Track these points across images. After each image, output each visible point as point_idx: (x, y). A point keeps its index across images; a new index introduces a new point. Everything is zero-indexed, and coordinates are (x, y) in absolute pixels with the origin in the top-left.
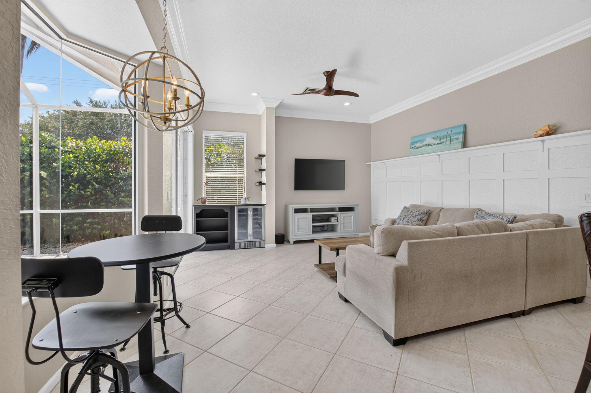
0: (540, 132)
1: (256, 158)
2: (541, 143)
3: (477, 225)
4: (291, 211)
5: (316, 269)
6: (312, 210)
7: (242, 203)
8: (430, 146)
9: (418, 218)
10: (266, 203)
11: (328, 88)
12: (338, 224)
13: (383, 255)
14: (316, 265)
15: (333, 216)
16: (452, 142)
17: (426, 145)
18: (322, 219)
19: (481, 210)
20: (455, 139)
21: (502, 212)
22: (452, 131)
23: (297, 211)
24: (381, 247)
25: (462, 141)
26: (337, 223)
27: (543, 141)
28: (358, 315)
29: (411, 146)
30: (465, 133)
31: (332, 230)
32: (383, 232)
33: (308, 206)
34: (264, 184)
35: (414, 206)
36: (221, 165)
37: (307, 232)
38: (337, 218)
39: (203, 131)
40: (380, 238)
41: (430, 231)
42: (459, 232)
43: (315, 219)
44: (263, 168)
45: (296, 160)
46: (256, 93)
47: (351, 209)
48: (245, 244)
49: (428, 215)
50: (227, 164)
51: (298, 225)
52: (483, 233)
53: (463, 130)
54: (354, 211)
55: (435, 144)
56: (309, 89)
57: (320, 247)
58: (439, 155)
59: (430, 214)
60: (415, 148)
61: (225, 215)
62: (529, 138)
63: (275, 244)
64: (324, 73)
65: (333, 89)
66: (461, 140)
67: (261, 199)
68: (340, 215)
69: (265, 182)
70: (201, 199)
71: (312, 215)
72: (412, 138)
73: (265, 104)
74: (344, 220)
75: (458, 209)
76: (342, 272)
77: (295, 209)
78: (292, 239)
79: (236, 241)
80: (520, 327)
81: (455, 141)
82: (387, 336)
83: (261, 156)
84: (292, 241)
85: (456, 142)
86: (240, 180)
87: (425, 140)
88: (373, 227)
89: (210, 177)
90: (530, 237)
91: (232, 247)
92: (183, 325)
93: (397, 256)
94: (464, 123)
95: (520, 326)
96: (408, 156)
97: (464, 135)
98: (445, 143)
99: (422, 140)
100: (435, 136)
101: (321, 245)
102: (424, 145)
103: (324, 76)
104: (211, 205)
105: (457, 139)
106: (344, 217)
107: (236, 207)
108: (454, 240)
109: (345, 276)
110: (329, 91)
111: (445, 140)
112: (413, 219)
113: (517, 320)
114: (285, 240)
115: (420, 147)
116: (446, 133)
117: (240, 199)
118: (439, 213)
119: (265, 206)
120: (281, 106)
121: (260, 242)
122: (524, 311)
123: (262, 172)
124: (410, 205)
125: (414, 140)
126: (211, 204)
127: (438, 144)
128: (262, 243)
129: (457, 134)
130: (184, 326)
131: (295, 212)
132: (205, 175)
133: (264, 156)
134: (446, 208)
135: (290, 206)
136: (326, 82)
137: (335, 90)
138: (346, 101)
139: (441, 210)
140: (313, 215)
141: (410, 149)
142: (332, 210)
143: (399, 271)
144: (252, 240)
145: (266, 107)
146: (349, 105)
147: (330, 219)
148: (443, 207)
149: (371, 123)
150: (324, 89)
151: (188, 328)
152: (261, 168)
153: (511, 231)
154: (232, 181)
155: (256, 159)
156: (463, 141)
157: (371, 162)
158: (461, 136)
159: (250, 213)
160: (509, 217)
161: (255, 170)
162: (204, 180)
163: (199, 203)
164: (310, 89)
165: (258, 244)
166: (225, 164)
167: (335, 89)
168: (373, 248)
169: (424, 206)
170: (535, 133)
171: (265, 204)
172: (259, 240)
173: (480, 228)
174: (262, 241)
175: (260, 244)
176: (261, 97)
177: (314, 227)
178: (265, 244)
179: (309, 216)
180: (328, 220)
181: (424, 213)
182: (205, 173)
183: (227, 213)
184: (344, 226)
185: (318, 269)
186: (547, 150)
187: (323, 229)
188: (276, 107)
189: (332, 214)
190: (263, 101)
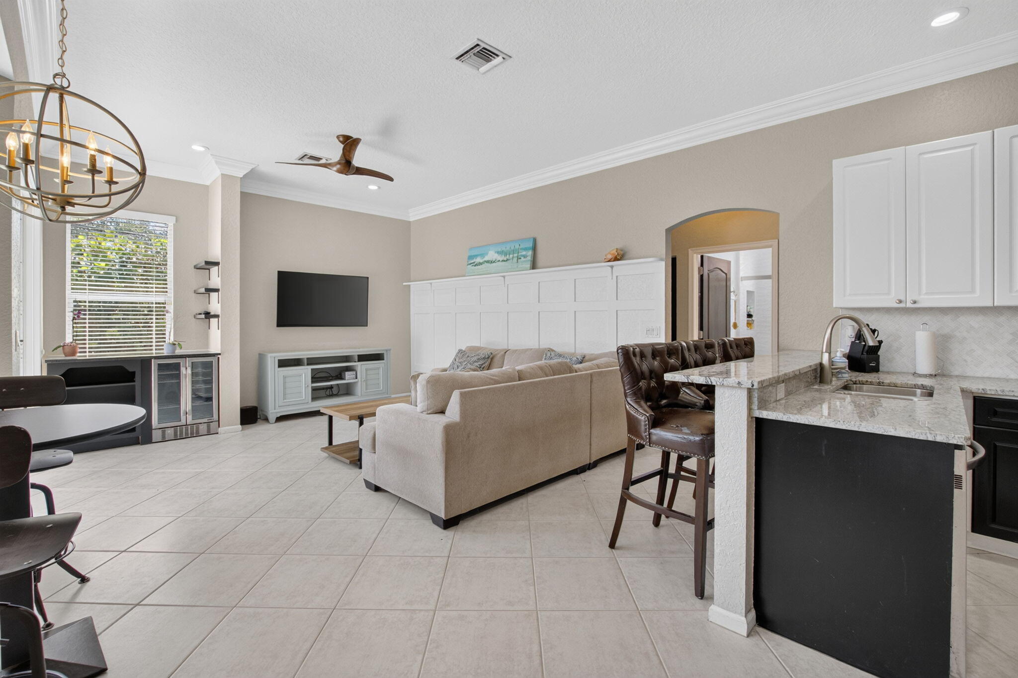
0: (610, 257)
1: (198, 266)
2: (609, 269)
3: (541, 367)
4: (271, 364)
5: (325, 455)
6: (311, 361)
7: (165, 352)
8: (493, 262)
9: (477, 364)
11: (345, 163)
12: (357, 382)
13: (428, 412)
14: (326, 448)
15: (348, 369)
16: (519, 260)
17: (488, 262)
18: (329, 375)
19: (551, 350)
20: (522, 256)
21: (573, 351)
22: (519, 245)
23: (283, 363)
24: (426, 403)
26: (356, 380)
27: (612, 267)
28: (396, 503)
29: (468, 262)
30: (534, 249)
31: (345, 392)
32: (428, 382)
33: (303, 355)
34: (217, 316)
35: (473, 349)
36: (107, 276)
37: (302, 399)
38: (355, 373)
40: (425, 389)
41: (487, 377)
42: (521, 376)
43: (317, 376)
44: (211, 286)
45: (279, 273)
46: (203, 147)
47: (378, 357)
48: (175, 431)
49: (490, 361)
50: (122, 274)
51: (285, 388)
52: (547, 376)
53: (533, 245)
54: (384, 360)
55: (499, 261)
56: (309, 156)
57: (331, 419)
58: (504, 277)
59: (492, 359)
60: (474, 264)
61: (130, 377)
62: (598, 262)
63: (240, 426)
64: (338, 136)
65: (354, 165)
66: (529, 258)
67: (207, 345)
68: (361, 366)
69: (219, 312)
70: (63, 346)
71: (312, 369)
72: (471, 249)
73: (219, 168)
74: (367, 375)
75: (527, 350)
76: (370, 447)
77: (280, 361)
78: (273, 413)
79: (153, 427)
81: (523, 259)
82: (435, 519)
83: (210, 264)
84: (272, 417)
85: (524, 261)
86: (161, 309)
87: (487, 254)
88: (415, 378)
89: (84, 302)
90: (594, 379)
91: (145, 439)
92: (75, 578)
93: (447, 412)
94: (534, 236)
95: (585, 482)
96: (465, 276)
97: (533, 252)
98: (511, 260)
99: (483, 254)
100: (499, 249)
101: (332, 414)
102: (486, 261)
104: (88, 358)
105: (525, 256)
106: (367, 370)
107: (153, 360)
108: (514, 386)
109: (375, 453)
110: (347, 166)
111: (511, 256)
112: (469, 366)
113: (582, 476)
114: (259, 417)
115: (480, 264)
116: (513, 248)
117: (160, 345)
118: (504, 356)
119: (218, 356)
120: (252, 175)
121: (208, 423)
122: (590, 464)
123: (209, 294)
124: (466, 346)
125: (474, 253)
126: (87, 356)
127: (503, 261)
128: (214, 425)
129: (525, 249)
130: (76, 581)
131: (280, 366)
132: (71, 296)
133: (216, 263)
134: (512, 350)
135: (269, 355)
137: (356, 167)
138: (373, 185)
139: (505, 353)
141: (468, 265)
142: (347, 359)
143: (449, 431)
144: (190, 420)
145: (222, 174)
146: (376, 190)
147: (343, 374)
148: (509, 348)
149: (411, 220)
150: (339, 163)
151: (84, 582)
152: (208, 286)
153: (576, 372)
154: (132, 309)
155: (197, 269)
156: (532, 259)
157: (410, 282)
158: (530, 253)
159: (186, 372)
161: (194, 290)
162: (69, 307)
163: (60, 356)
164: (311, 156)
165: (203, 428)
166: (115, 274)
167: (356, 165)
168: (416, 406)
169: (485, 348)
170: (604, 257)
171: (220, 352)
172: (205, 420)
173: (543, 371)
174: (212, 422)
175: (209, 427)
176: (211, 155)
177: (314, 390)
178: (219, 427)
179: (305, 372)
180: (340, 376)
181: (484, 358)
182: (72, 292)
183: (133, 373)
184: (367, 385)
185: (327, 454)
186: (615, 278)
187: (331, 392)
188: (242, 176)
189: (347, 367)
190: (217, 162)
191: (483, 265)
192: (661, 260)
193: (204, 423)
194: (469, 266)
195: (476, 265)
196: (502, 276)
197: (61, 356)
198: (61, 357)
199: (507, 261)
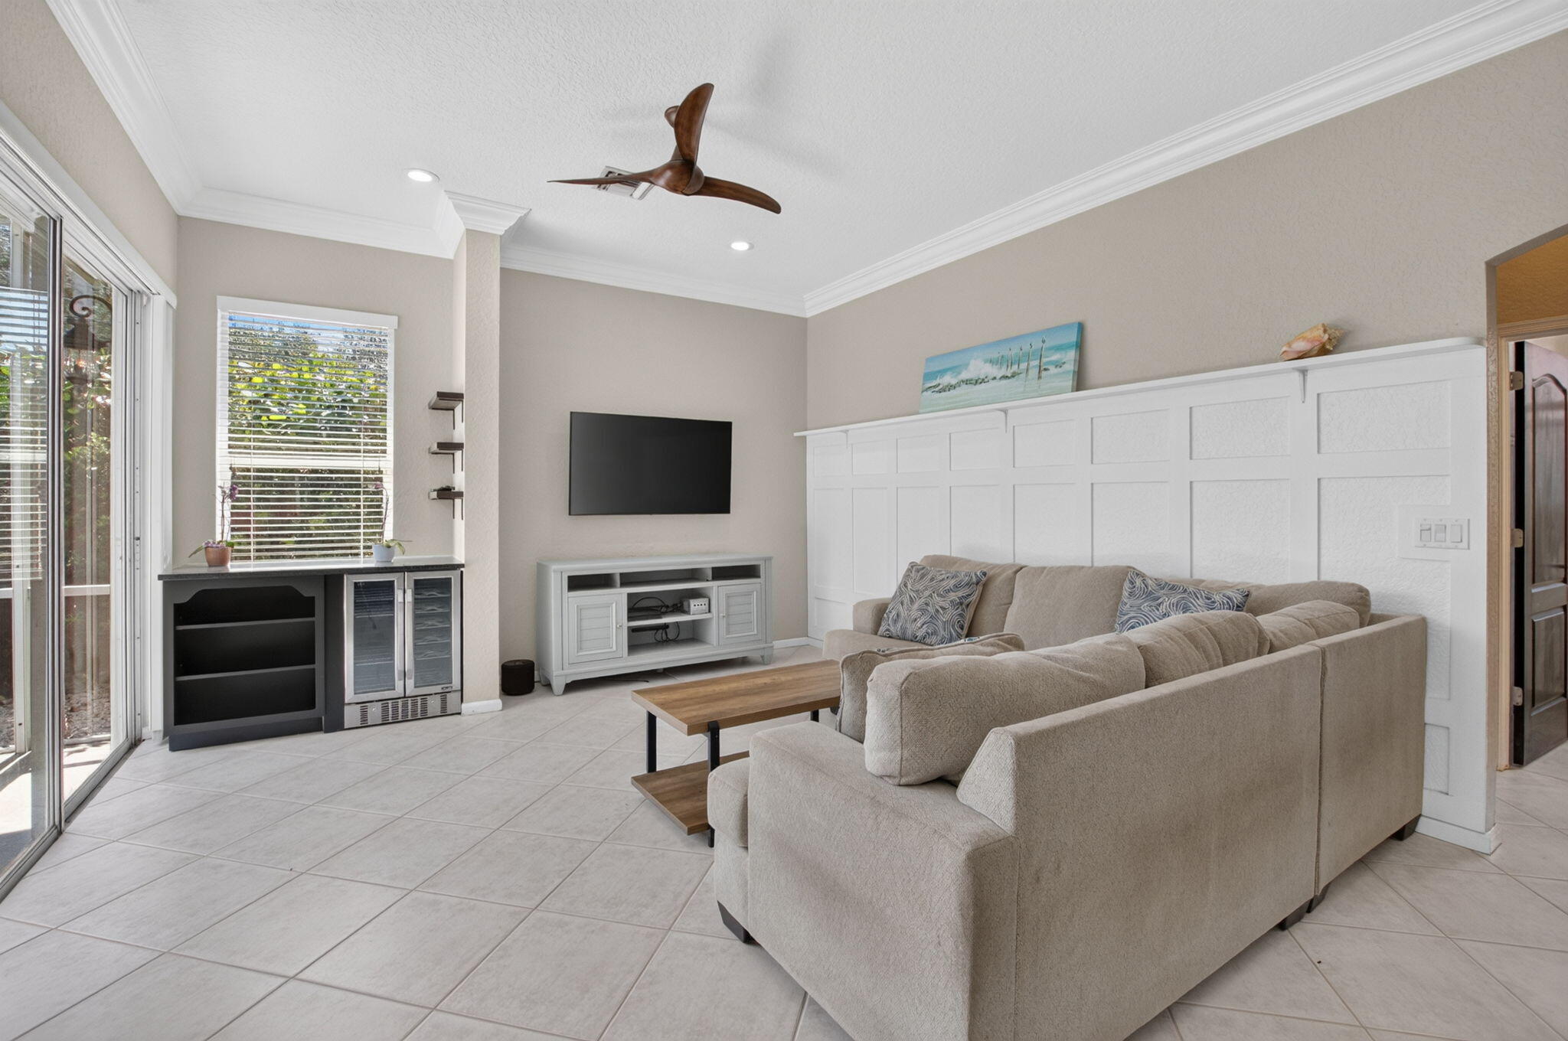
0: (1301, 346)
1: (431, 403)
2: (1297, 376)
4: (556, 584)
6: (628, 579)
7: (376, 561)
8: (981, 383)
9: (953, 596)
10: (466, 561)
11: (683, 164)
12: (710, 619)
13: (902, 783)
14: (638, 780)
15: (695, 594)
16: (1044, 373)
17: (967, 382)
18: (660, 603)
22: (1044, 342)
23: (577, 583)
25: (1074, 372)
26: (708, 616)
27: (1304, 372)
28: (799, 1006)
29: (924, 384)
30: (1080, 346)
31: (691, 636)
33: (615, 567)
34: (460, 495)
35: (937, 561)
37: (610, 650)
38: (707, 603)
39: (218, 297)
43: (637, 606)
44: (456, 440)
45: (573, 417)
46: (431, 173)
47: (748, 572)
48: (385, 709)
49: (981, 588)
51: (580, 629)
53: (1077, 338)
54: (759, 577)
55: (995, 378)
57: (652, 720)
58: (1005, 411)
59: (985, 585)
60: (937, 389)
61: (306, 607)
62: (1266, 362)
63: (501, 700)
64: (668, 115)
65: (701, 172)
66: (1070, 367)
67: (449, 542)
68: (718, 589)
69: (463, 489)
70: (207, 549)
72: (929, 360)
73: (462, 218)
74: (728, 606)
75: (1069, 570)
76: (735, 834)
77: (571, 579)
78: (560, 676)
79: (346, 701)
80: (1318, 965)
81: (1053, 370)
83: (448, 400)
84: (558, 684)
86: (373, 481)
89: (248, 470)
90: (1329, 664)
91: (334, 723)
93: (961, 786)
94: (1080, 319)
95: (1319, 962)
96: (918, 413)
97: (1078, 353)
98: (1023, 376)
100: (995, 354)
101: (656, 711)
102: (963, 381)
103: (666, 122)
105: (1059, 365)
106: (728, 597)
107: (345, 577)
109: (746, 848)
110: (685, 175)
114: (535, 681)
115: (951, 387)
116: (1026, 348)
117: (370, 547)
118: (1012, 581)
119: (462, 569)
120: (521, 234)
121: (443, 695)
122: (1314, 897)
123: (453, 454)
124: (925, 557)
125: (936, 367)
126: (252, 565)
127: (1005, 377)
128: (452, 699)
129: (1059, 348)
131: (572, 588)
132: (225, 462)
133: (459, 397)
134: (1032, 568)
135: (554, 567)
136: (676, 144)
137: (706, 178)
138: (739, 240)
139: (1016, 573)
140: (630, 595)
141: (923, 392)
142: (693, 574)
144: (411, 690)
145: (467, 229)
146: (746, 252)
147: (685, 604)
148: (1023, 564)
149: (808, 315)
150: (669, 167)
152: (452, 439)
155: (432, 407)
157: (806, 430)
158: (1071, 355)
159: (404, 598)
160: (1229, 593)
161: (428, 447)
162: (223, 479)
163: (200, 566)
165: (434, 704)
167: (707, 173)
168: (860, 745)
170: (1284, 349)
171: (464, 563)
172: (438, 689)
174: (450, 692)
175: (444, 702)
176: (445, 191)
177: (633, 631)
178: (462, 701)
179: (617, 598)
180: (679, 608)
181: (968, 584)
182: (230, 453)
183: (311, 600)
184: (728, 625)
185: (643, 794)
186: (1312, 400)
187: (664, 635)
188: (502, 233)
189: (692, 590)
190: (457, 207)
191: (957, 389)
192: (1479, 342)
193: (436, 694)
194: (925, 393)
195: (943, 390)
196: (1001, 410)
197: (201, 564)
198: (202, 567)
199: (1013, 376)
